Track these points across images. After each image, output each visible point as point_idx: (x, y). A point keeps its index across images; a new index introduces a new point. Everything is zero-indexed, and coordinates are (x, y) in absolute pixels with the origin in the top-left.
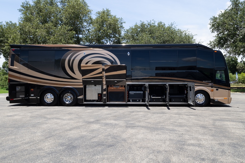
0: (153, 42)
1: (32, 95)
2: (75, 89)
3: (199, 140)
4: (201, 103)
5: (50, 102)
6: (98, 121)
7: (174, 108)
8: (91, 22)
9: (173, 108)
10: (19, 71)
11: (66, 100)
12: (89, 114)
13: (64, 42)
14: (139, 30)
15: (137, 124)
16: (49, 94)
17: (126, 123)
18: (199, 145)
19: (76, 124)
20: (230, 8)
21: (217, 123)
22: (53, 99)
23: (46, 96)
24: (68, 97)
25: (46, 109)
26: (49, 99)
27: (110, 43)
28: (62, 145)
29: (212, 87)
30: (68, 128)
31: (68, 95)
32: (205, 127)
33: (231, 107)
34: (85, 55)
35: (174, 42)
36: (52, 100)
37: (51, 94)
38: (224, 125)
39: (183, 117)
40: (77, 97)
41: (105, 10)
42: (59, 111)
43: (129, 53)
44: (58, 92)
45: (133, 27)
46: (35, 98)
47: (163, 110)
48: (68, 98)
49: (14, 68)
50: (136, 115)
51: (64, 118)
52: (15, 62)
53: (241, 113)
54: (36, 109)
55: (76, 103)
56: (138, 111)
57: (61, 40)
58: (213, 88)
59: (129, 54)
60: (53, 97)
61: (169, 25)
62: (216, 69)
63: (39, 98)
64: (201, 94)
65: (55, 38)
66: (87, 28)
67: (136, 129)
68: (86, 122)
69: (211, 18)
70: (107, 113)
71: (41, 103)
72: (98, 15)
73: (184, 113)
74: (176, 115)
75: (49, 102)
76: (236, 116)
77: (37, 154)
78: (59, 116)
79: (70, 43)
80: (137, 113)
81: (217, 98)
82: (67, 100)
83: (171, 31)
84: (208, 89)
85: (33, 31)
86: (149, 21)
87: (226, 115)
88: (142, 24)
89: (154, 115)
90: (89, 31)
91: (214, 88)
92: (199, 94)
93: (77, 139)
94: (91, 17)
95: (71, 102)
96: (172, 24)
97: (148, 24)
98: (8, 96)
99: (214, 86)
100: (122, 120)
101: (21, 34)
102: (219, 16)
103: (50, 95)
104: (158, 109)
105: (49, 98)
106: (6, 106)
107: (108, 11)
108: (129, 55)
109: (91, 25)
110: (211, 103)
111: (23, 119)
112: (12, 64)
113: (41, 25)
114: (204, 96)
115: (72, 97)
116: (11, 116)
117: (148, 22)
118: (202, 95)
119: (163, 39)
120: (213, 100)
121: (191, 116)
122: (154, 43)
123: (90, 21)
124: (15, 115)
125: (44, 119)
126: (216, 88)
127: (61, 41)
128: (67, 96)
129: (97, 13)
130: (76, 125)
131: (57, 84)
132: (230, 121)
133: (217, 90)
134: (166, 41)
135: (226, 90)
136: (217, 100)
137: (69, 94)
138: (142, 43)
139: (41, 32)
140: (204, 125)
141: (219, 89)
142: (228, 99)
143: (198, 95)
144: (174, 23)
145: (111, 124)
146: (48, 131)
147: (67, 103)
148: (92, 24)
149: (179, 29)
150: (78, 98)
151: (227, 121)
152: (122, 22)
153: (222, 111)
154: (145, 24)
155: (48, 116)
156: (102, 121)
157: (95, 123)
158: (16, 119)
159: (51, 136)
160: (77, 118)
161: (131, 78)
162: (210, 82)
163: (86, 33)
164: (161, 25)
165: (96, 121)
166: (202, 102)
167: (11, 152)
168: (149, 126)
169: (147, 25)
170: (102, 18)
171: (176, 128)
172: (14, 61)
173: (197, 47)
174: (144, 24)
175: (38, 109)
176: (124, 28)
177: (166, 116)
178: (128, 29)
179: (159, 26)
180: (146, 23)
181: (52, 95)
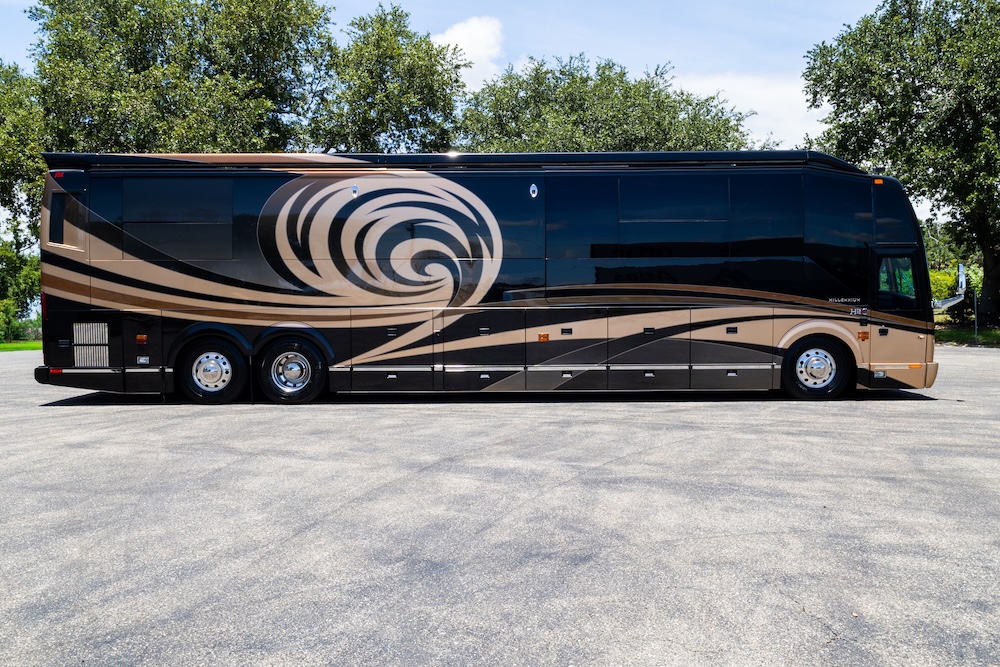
0: (587, 144)
1: (143, 360)
2: (316, 335)
3: (907, 531)
4: (820, 384)
5: (216, 386)
6: (451, 460)
7: (717, 406)
8: (334, 61)
9: (712, 407)
10: (86, 261)
11: (282, 377)
12: (397, 434)
13: (229, 143)
14: (522, 94)
15: (620, 471)
16: (213, 355)
17: (573, 467)
18: (924, 550)
19: (374, 475)
20: (885, 9)
21: (931, 463)
22: (230, 374)
23: (200, 362)
24: (289, 366)
25: (210, 414)
26: (214, 376)
27: (408, 148)
28: (379, 557)
29: (863, 322)
30: (355, 491)
31: (287, 357)
32: (893, 479)
33: (932, 399)
34: (355, 196)
35: (670, 144)
36: (224, 381)
37: (221, 356)
38: (961, 470)
39: (776, 440)
40: (327, 365)
41: (388, 9)
42: (265, 423)
43: (533, 187)
44: (247, 346)
45: (500, 84)
46: (157, 370)
47: (682, 414)
48: (291, 372)
49: (66, 248)
50: (587, 435)
51: (311, 450)
52: (66, 224)
53: (991, 422)
54: (168, 417)
55: (323, 390)
56: (585, 418)
57: (214, 136)
58: (868, 328)
59: (534, 192)
60: (228, 367)
61: (648, 75)
62: (879, 252)
63: (171, 370)
64: (819, 351)
65: (190, 128)
66: (314, 87)
67: (626, 490)
68: (411, 466)
69: (809, 52)
70: (469, 428)
71: (182, 391)
72: (356, 30)
73: (770, 425)
74: (746, 433)
75: (212, 389)
76: (984, 435)
77: (308, 596)
78: (286, 444)
79: (254, 148)
80: (589, 428)
81: (882, 367)
82: (284, 380)
83: (652, 101)
84: (850, 332)
85: (96, 95)
86: (566, 60)
87: (939, 431)
88: (537, 70)
89: (659, 435)
90: (323, 100)
91: (873, 326)
92: (812, 352)
93: (424, 535)
94: (333, 41)
95: (300, 387)
96: (660, 70)
97: (562, 73)
98: (42, 363)
99: (873, 320)
100: (547, 457)
101: (48, 111)
102: (842, 40)
103: (217, 358)
104: (660, 410)
105: (212, 371)
106: (33, 405)
107: (398, 16)
108: (534, 196)
109: (332, 72)
110: (859, 387)
111: (145, 456)
112: (57, 235)
113: (129, 74)
114: (830, 360)
115: (306, 363)
116: (82, 445)
117: (561, 62)
118: (822, 352)
119: (625, 132)
120: (869, 373)
121: (809, 438)
122: (589, 150)
123: (328, 58)
124: (101, 442)
125: (230, 458)
126: (880, 327)
127: (215, 139)
128: (282, 362)
129: (353, 24)
130: (379, 479)
131: (244, 315)
132: (972, 455)
133: (883, 333)
134: (638, 140)
135: (917, 334)
136: (881, 374)
137: (291, 355)
138: (539, 147)
139: (133, 104)
140: (883, 472)
141: (891, 330)
142: (924, 369)
143: (808, 356)
144: (667, 68)
145: (512, 471)
146: (283, 502)
147: (288, 390)
148: (339, 70)
149: (682, 94)
150: (331, 369)
151: (963, 454)
152: (459, 63)
153: (912, 415)
154: (547, 73)
155: (238, 444)
156: (471, 463)
157: (448, 470)
158: (116, 457)
159: (313, 525)
160: (358, 449)
161: (543, 289)
162: (857, 303)
163: (313, 107)
164: (609, 76)
165: (445, 460)
166: (824, 381)
167: (197, 591)
168: (671, 476)
169: (558, 74)
170: (378, 46)
171: (784, 486)
172: (65, 221)
173: (806, 163)
174: (545, 69)
175: (176, 417)
176: (465, 89)
177: (707, 437)
178: (478, 90)
179: (605, 79)
180: (552, 65)
181: (225, 360)
